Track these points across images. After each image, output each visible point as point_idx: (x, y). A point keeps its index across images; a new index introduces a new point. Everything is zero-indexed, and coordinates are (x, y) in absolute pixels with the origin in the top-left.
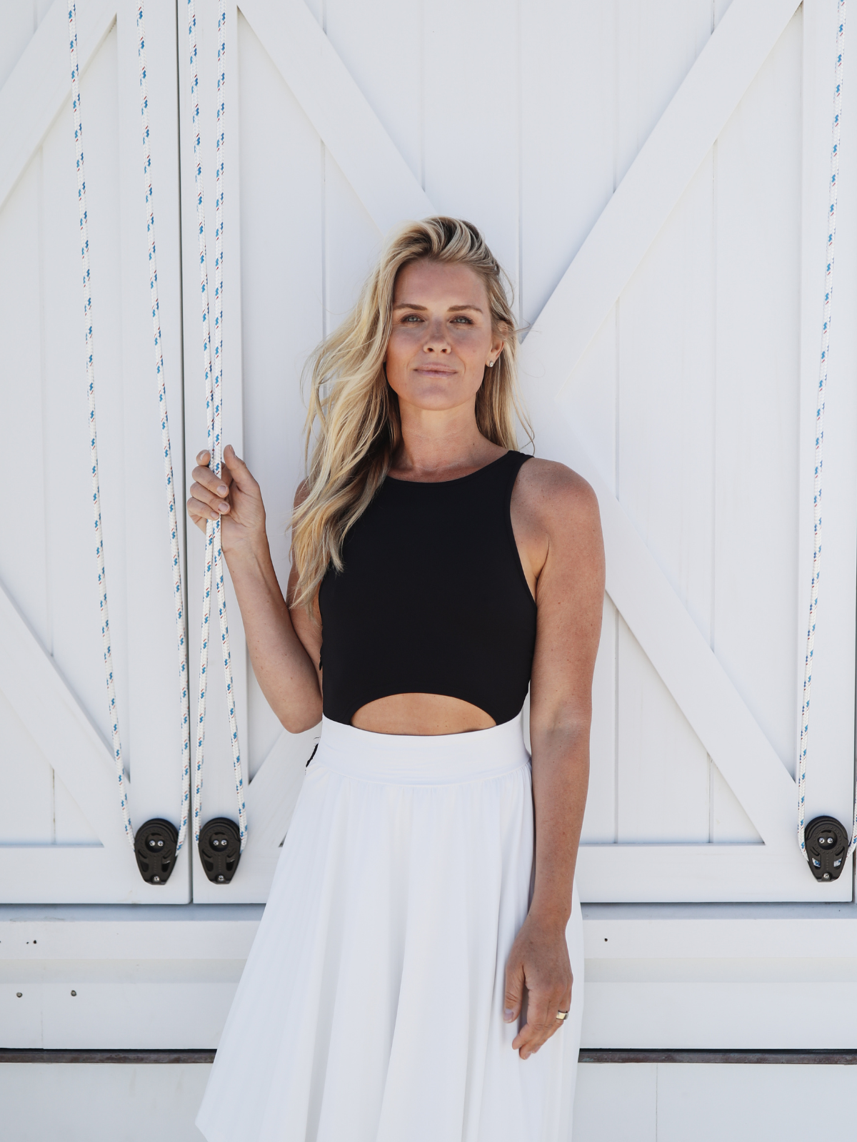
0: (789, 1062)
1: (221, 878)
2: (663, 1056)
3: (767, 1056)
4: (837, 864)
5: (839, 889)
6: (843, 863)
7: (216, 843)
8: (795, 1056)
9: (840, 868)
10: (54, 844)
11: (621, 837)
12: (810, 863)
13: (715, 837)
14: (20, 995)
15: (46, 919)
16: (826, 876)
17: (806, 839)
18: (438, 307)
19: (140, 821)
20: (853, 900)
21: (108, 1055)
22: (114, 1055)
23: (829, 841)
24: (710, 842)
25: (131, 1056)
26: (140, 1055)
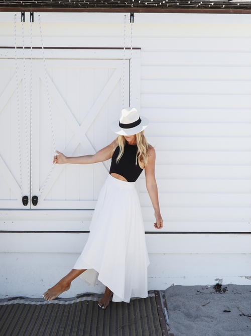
1: (35, 205)
7: (34, 200)
10: (10, 200)
14: (4, 222)
19: (23, 196)
21: (17, 232)
25: (21, 232)
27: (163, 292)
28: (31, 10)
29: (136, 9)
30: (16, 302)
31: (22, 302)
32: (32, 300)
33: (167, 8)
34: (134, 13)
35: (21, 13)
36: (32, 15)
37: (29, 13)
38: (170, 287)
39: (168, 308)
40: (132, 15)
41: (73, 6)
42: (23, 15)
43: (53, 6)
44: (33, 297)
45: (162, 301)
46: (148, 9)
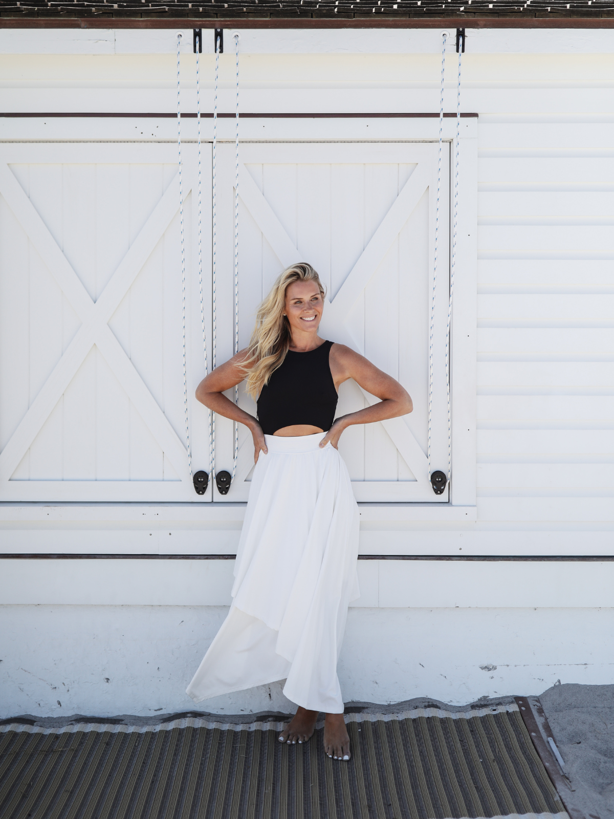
0: (426, 560)
1: (224, 492)
2: (381, 557)
3: (418, 557)
4: (442, 488)
5: (443, 497)
6: (444, 487)
7: (222, 480)
8: (428, 557)
9: (444, 489)
10: (163, 480)
11: (366, 479)
12: (433, 487)
13: (400, 479)
14: (151, 535)
15: (161, 506)
16: (439, 492)
17: (431, 479)
18: (306, 297)
19: (195, 472)
20: (449, 502)
21: (182, 556)
22: (184, 556)
23: (440, 479)
24: (398, 481)
25: (191, 557)
26: (194, 556)
27: (538, 699)
28: (217, 24)
29: (471, 18)
30: (185, 723)
31: (198, 723)
32: (220, 719)
33: (547, 16)
34: (467, 30)
35: (192, 31)
36: (219, 35)
37: (212, 31)
38: (552, 689)
39: (557, 739)
40: (461, 34)
41: (320, 14)
42: (198, 35)
43: (272, 15)
44: (222, 713)
45: (539, 721)
46: (501, 18)
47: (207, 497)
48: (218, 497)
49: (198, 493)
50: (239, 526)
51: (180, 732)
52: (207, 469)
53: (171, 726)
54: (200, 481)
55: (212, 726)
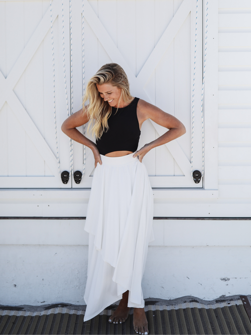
1: (78, 183)
2: (165, 218)
3: (186, 218)
4: (199, 180)
5: (200, 185)
7: (77, 176)
8: (191, 218)
10: (45, 176)
11: (157, 175)
12: (194, 179)
13: (175, 175)
14: (38, 206)
16: (197, 182)
17: (193, 175)
19: (62, 172)
20: (203, 188)
21: (55, 218)
23: (198, 175)
25: (60, 218)
26: (62, 218)
30: (57, 311)
31: (64, 311)
32: (77, 308)
44: (78, 304)
47: (68, 185)
48: (75, 185)
49: (64, 183)
50: (87, 201)
51: (55, 316)
52: (68, 170)
53: (50, 312)
54: (65, 177)
55: (72, 312)
